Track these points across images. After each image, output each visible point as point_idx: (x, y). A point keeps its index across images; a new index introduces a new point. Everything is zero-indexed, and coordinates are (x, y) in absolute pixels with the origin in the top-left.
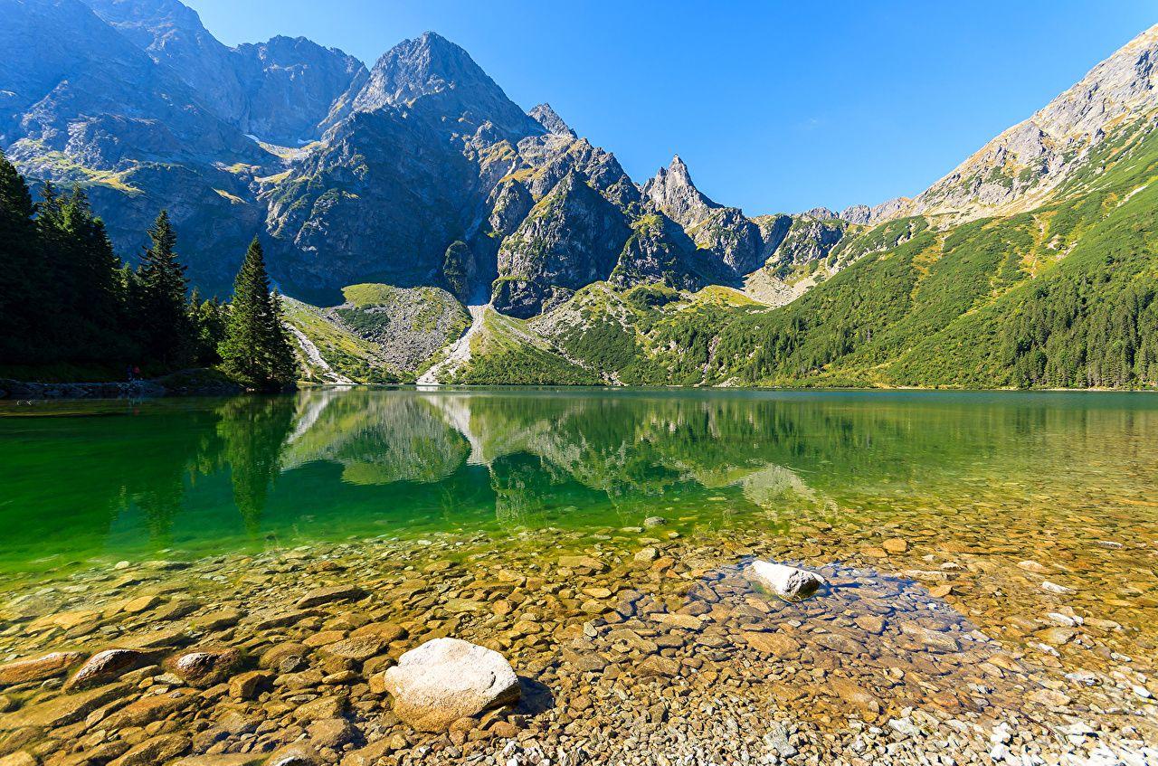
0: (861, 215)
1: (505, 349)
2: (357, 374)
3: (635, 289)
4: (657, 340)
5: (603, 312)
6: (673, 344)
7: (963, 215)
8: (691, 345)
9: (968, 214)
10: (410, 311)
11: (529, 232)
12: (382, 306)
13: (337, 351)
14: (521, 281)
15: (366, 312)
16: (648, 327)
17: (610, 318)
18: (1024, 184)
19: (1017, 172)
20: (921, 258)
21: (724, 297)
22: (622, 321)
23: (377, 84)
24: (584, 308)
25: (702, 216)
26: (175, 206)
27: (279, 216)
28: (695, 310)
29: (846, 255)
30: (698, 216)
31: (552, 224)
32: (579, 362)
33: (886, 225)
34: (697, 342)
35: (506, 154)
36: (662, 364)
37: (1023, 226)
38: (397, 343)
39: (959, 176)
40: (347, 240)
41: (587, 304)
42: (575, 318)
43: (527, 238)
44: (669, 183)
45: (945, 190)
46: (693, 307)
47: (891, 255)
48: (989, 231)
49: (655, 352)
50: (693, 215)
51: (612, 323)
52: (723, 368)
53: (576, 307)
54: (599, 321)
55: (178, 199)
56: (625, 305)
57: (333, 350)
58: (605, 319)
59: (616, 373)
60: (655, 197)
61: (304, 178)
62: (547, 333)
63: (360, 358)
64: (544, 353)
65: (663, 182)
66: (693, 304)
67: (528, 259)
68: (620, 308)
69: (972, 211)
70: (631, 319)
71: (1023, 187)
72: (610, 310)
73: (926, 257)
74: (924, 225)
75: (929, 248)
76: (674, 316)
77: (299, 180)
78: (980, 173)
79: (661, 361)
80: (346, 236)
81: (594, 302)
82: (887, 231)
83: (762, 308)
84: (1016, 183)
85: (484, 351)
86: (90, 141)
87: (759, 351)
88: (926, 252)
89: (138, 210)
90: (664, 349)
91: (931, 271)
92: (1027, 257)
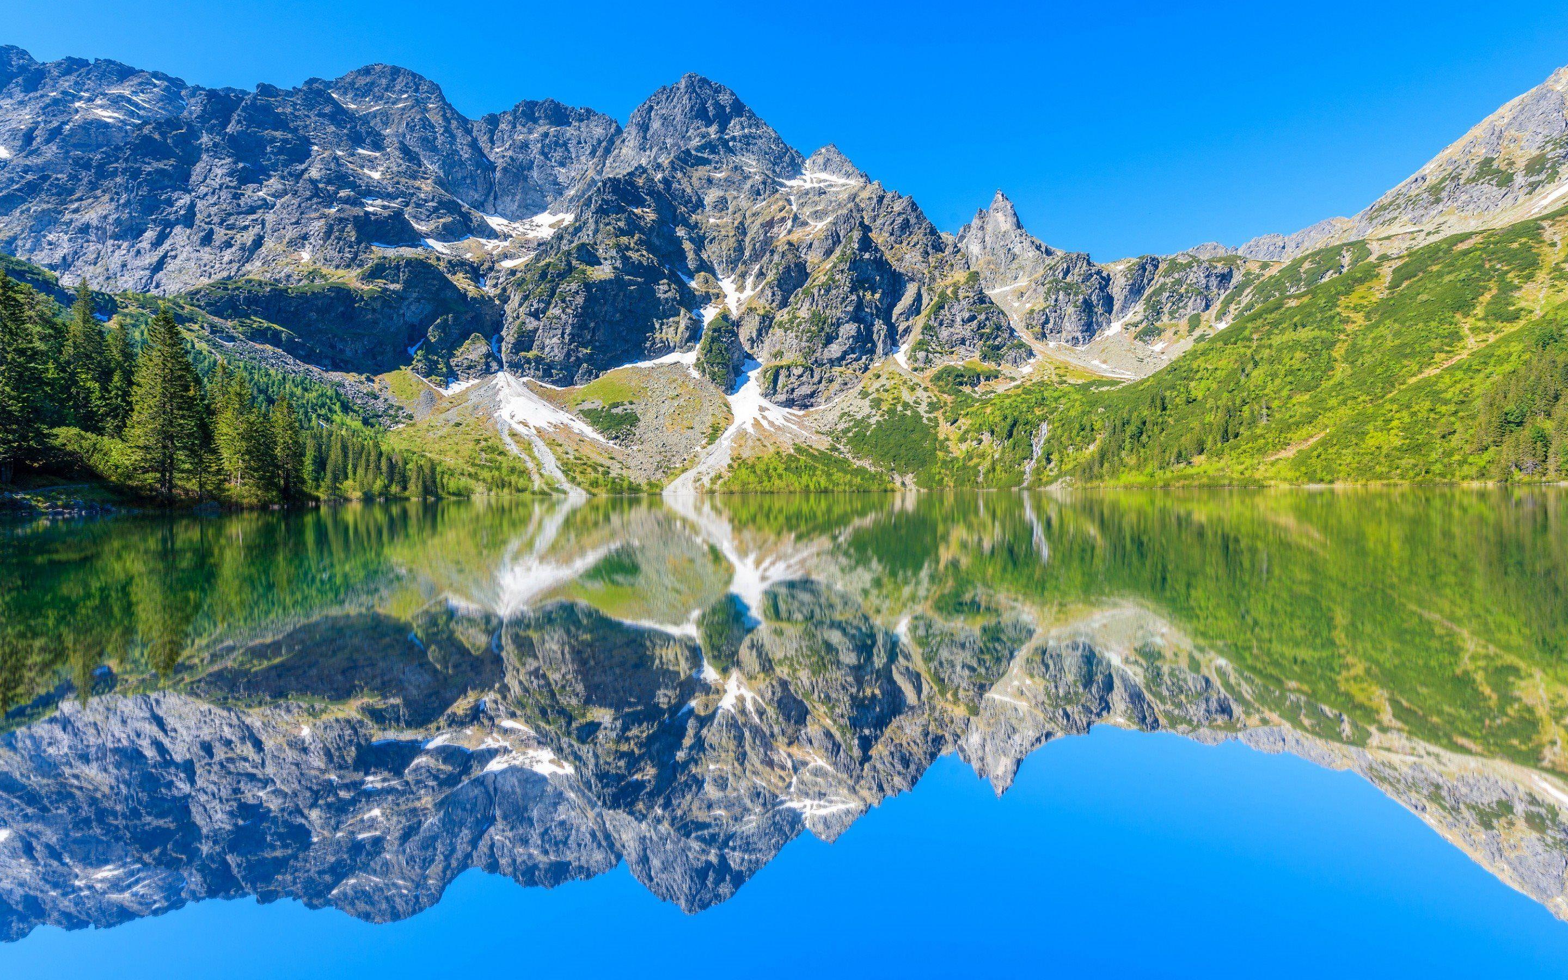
0: (1271, 248)
1: (772, 450)
2: (595, 484)
3: (939, 368)
4: (966, 432)
5: (897, 399)
6: (986, 437)
7: (1428, 234)
8: (1010, 435)
9: (1437, 232)
10: (665, 408)
11: (806, 305)
12: (631, 403)
13: (576, 458)
14: (796, 366)
15: (614, 411)
16: (955, 416)
17: (906, 405)
18: (1532, 179)
19: (1521, 164)
20: (1354, 299)
21: (1062, 372)
22: (922, 410)
23: (631, 144)
24: (875, 395)
25: (1034, 268)
26: (411, 304)
27: (521, 305)
28: (1019, 391)
29: (1243, 305)
30: (1028, 269)
31: (834, 292)
32: (866, 464)
33: (1306, 258)
34: (1019, 432)
35: (781, 211)
36: (972, 463)
37: (1524, 240)
38: (646, 447)
39: (1424, 179)
40: (594, 329)
41: (878, 390)
42: (862, 408)
43: (804, 313)
44: (989, 228)
45: (1401, 201)
46: (1017, 387)
47: (1305, 300)
48: (1466, 253)
49: (964, 447)
50: (1022, 268)
51: (909, 413)
52: (1052, 464)
53: (864, 394)
54: (892, 412)
55: (415, 295)
56: (926, 389)
57: (572, 457)
58: (899, 408)
59: (911, 476)
60: (971, 247)
61: (547, 260)
62: (827, 428)
63: (602, 466)
64: (821, 453)
65: (982, 228)
66: (1018, 382)
67: (804, 338)
68: (919, 393)
69: (1443, 227)
70: (933, 407)
71: (1531, 184)
72: (907, 396)
73: (1363, 298)
74: (1365, 253)
75: (1367, 284)
76: (991, 399)
77: (543, 263)
78: (1458, 170)
79: (971, 459)
80: (592, 325)
81: (887, 387)
82: (1307, 265)
83: (1113, 383)
84: (1519, 180)
85: (746, 454)
86: (329, 238)
87: (1103, 442)
88: (1360, 290)
89: (374, 310)
90: (975, 443)
91: (1368, 317)
92: (1529, 287)
